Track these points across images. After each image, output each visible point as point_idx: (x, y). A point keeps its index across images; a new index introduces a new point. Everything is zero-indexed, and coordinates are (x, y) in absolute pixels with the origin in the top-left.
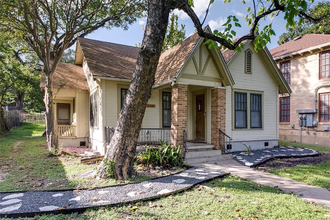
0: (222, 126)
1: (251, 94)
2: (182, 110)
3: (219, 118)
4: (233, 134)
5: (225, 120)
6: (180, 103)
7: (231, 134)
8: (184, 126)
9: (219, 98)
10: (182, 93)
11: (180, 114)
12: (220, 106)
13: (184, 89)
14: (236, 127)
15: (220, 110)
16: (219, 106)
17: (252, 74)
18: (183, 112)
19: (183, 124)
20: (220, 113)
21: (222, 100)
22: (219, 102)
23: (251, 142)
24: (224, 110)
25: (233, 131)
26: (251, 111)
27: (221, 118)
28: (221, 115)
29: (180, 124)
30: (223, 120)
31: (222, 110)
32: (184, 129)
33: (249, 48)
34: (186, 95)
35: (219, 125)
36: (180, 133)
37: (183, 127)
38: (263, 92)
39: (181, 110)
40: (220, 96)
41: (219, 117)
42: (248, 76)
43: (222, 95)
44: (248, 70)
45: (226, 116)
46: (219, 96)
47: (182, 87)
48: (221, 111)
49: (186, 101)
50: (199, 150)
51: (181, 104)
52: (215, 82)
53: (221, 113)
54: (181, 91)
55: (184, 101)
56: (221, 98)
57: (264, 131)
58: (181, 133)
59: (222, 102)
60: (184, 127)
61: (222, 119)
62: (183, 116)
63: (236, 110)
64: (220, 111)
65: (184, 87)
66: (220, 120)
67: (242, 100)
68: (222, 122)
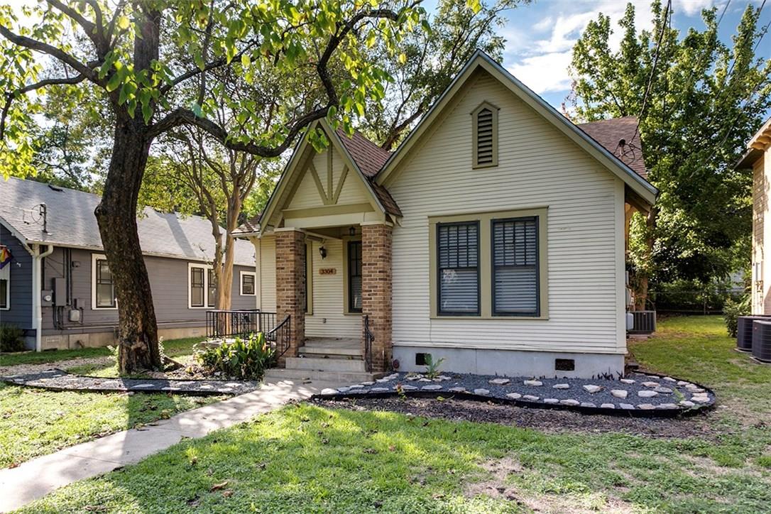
0: (373, 308)
1: (494, 223)
2: (286, 279)
3: (366, 291)
4: (432, 329)
6: (281, 266)
7: (429, 329)
8: (289, 308)
9: (365, 246)
10: (283, 247)
11: (282, 286)
12: (369, 264)
13: (287, 240)
14: (441, 313)
15: (369, 272)
16: (365, 265)
17: (499, 166)
18: (287, 282)
19: (287, 304)
20: (369, 280)
21: (373, 249)
22: (366, 256)
23: (498, 353)
24: (378, 273)
25: (433, 322)
26: (495, 268)
27: (371, 291)
28: (370, 283)
29: (282, 304)
30: (376, 294)
31: (372, 272)
32: (289, 313)
33: (485, 99)
34: (291, 250)
35: (367, 306)
37: (287, 311)
38: (547, 207)
39: (283, 279)
40: (369, 242)
41: (367, 289)
42: (486, 174)
43: (373, 240)
44: (485, 156)
46: (365, 242)
47: (284, 237)
48: (371, 276)
49: (291, 261)
50: (332, 356)
51: (283, 268)
52: (363, 214)
53: (372, 280)
54: (282, 244)
55: (287, 261)
56: (371, 246)
57: (548, 324)
59: (373, 254)
60: (290, 310)
61: (373, 292)
62: (287, 290)
63: (444, 269)
64: (368, 276)
65: (288, 237)
66: (369, 295)
67: (463, 242)
68: (373, 300)
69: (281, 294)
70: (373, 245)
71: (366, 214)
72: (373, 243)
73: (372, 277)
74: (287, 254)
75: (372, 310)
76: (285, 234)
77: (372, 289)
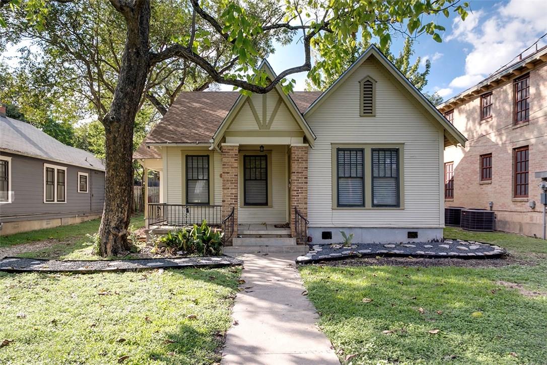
0: (300, 202)
1: (373, 150)
2: (230, 180)
3: (295, 191)
4: (333, 216)
5: (307, 193)
6: (226, 171)
7: (331, 216)
8: (234, 202)
9: (294, 160)
10: (228, 157)
11: (227, 186)
12: (297, 173)
13: (232, 152)
14: (339, 205)
15: (297, 178)
16: (294, 173)
17: (376, 116)
18: (231, 183)
19: (231, 199)
20: (297, 183)
21: (300, 163)
22: (295, 167)
23: (375, 230)
24: (304, 179)
25: (334, 211)
26: (373, 178)
27: (298, 191)
28: (298, 185)
29: (227, 199)
30: (302, 193)
31: (300, 178)
32: (233, 205)
33: (368, 74)
34: (235, 160)
35: (295, 201)
36: (227, 211)
37: (231, 204)
38: (404, 144)
39: (227, 181)
40: (297, 158)
41: (295, 189)
42: (367, 120)
43: (300, 156)
44: (368, 109)
45: (308, 187)
47: (230, 150)
48: (299, 180)
50: (264, 236)
51: (228, 173)
52: (290, 138)
53: (299, 183)
54: (228, 155)
55: (232, 168)
56: (299, 160)
57: (404, 211)
58: (229, 211)
59: (300, 166)
60: (234, 204)
61: (300, 192)
62: (231, 189)
64: (297, 180)
65: (233, 150)
66: (297, 193)
67: (353, 161)
68: (300, 197)
69: (226, 191)
70: (300, 159)
71: (292, 138)
72: (300, 158)
73: (300, 181)
74: (231, 163)
75: (299, 203)
76: (230, 148)
77: (300, 190)
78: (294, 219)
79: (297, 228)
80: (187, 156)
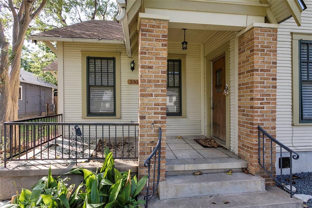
0: (265, 118)
2: (155, 81)
3: (258, 99)
5: (275, 103)
6: (147, 64)
8: (160, 119)
9: (258, 50)
10: (152, 40)
11: (149, 90)
12: (261, 70)
14: (302, 119)
15: (261, 79)
16: (257, 70)
18: (156, 86)
19: (155, 113)
20: (261, 87)
21: (267, 54)
22: (258, 60)
24: (271, 81)
25: (295, 129)
27: (263, 99)
28: (263, 91)
29: (149, 113)
30: (269, 103)
31: (265, 79)
32: (159, 125)
34: (163, 45)
35: (258, 116)
36: (148, 136)
37: (155, 122)
39: (149, 81)
40: (262, 46)
41: (259, 97)
43: (265, 44)
45: (277, 93)
46: (258, 46)
47: (153, 26)
48: (264, 83)
49: (163, 58)
50: (205, 172)
51: (151, 67)
52: (246, 16)
53: (265, 87)
54: (150, 36)
55: (157, 58)
56: (263, 50)
58: (151, 135)
59: (266, 60)
60: (160, 122)
61: (265, 101)
62: (157, 96)
63: (304, 81)
65: (159, 27)
66: (261, 104)
68: (265, 109)
69: (146, 100)
70: (266, 49)
71: (249, 17)
72: (266, 47)
73: (265, 85)
74: (156, 50)
75: (264, 120)
76: (154, 23)
77: (265, 98)
78: (256, 145)
79: (261, 159)
80: (89, 59)
